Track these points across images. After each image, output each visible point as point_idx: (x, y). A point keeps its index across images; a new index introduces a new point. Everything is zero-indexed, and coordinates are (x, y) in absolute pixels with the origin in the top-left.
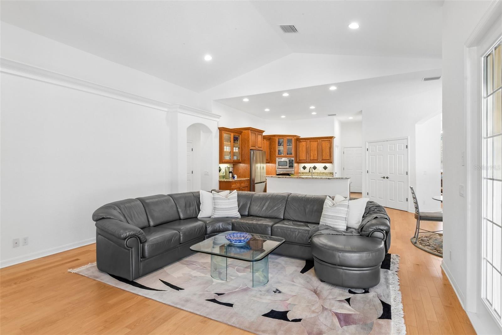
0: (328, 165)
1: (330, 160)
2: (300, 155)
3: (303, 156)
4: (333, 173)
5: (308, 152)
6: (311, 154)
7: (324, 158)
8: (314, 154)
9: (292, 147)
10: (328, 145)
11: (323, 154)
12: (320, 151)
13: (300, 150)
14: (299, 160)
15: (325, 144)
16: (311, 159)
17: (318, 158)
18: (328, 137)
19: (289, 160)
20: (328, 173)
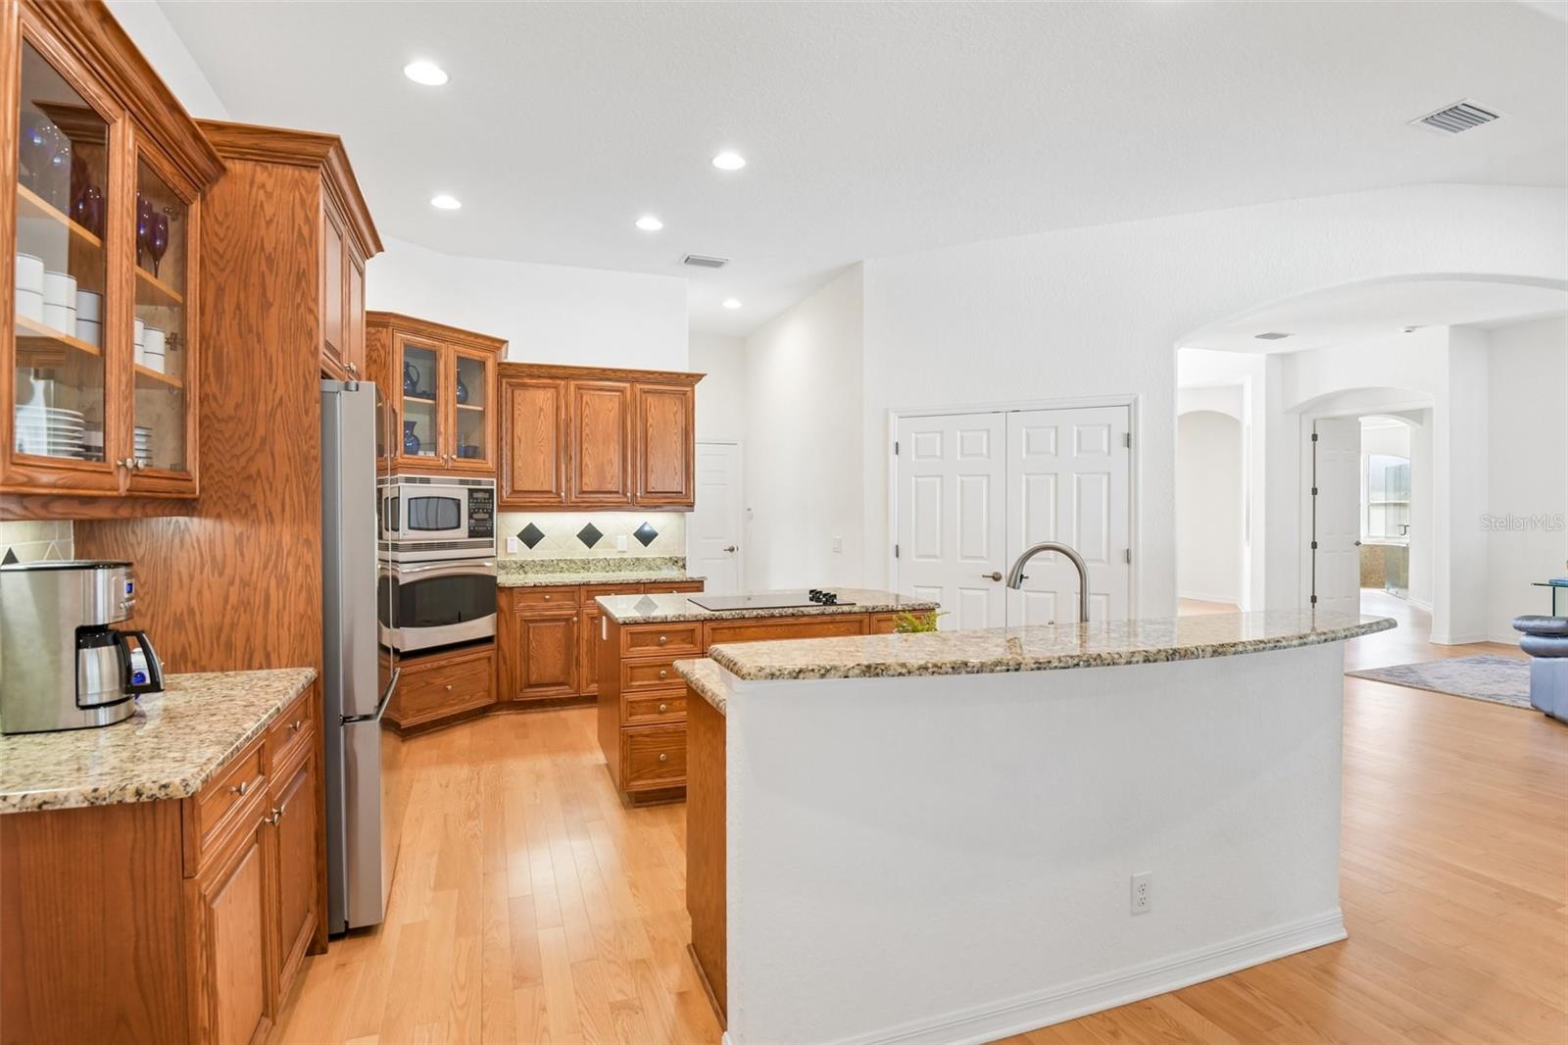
0: (654, 520)
1: (687, 496)
2: (518, 464)
3: (536, 467)
4: (684, 559)
5: (567, 441)
6: (586, 460)
7: (655, 484)
8: (603, 462)
9: (483, 414)
10: (675, 414)
11: (650, 462)
12: (635, 445)
13: (518, 430)
14: (514, 491)
15: (661, 412)
16: (585, 489)
17: (625, 485)
18: (679, 375)
19: (471, 491)
20: (659, 562)
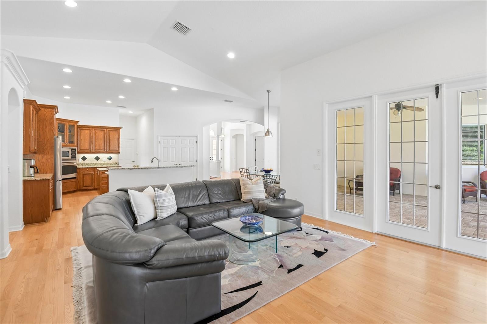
0: (112, 155)
1: (118, 150)
2: (81, 144)
3: (85, 145)
4: (118, 163)
5: (92, 141)
6: (96, 144)
7: (111, 148)
8: (100, 144)
9: (74, 135)
10: (116, 135)
11: (110, 144)
12: (107, 141)
13: (81, 138)
14: (80, 150)
15: (113, 135)
16: (96, 149)
17: (105, 148)
18: (116, 128)
19: (71, 150)
20: (113, 164)
